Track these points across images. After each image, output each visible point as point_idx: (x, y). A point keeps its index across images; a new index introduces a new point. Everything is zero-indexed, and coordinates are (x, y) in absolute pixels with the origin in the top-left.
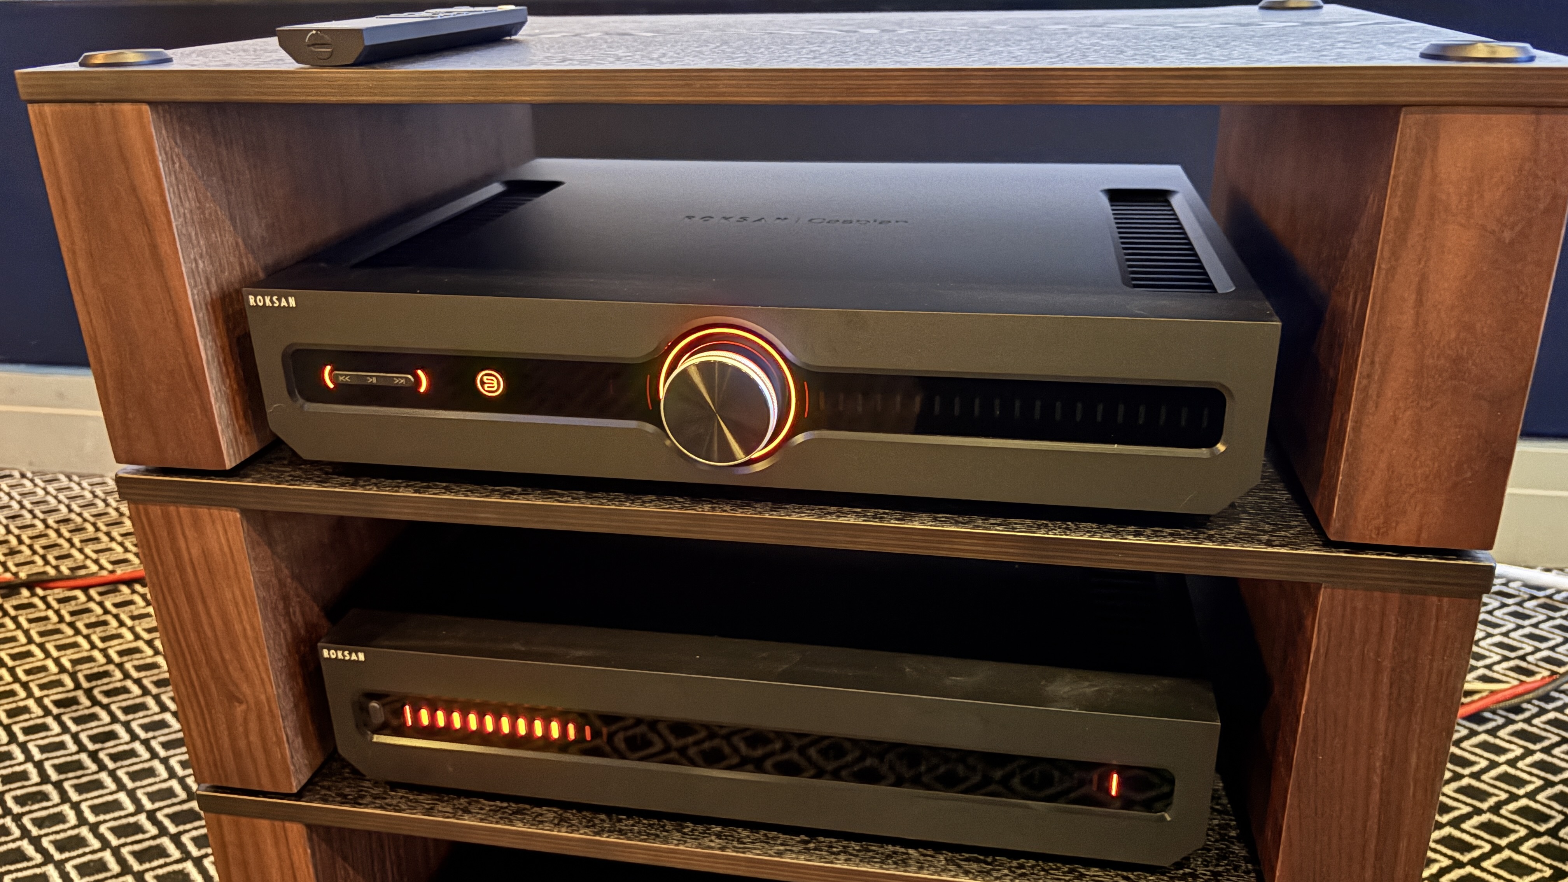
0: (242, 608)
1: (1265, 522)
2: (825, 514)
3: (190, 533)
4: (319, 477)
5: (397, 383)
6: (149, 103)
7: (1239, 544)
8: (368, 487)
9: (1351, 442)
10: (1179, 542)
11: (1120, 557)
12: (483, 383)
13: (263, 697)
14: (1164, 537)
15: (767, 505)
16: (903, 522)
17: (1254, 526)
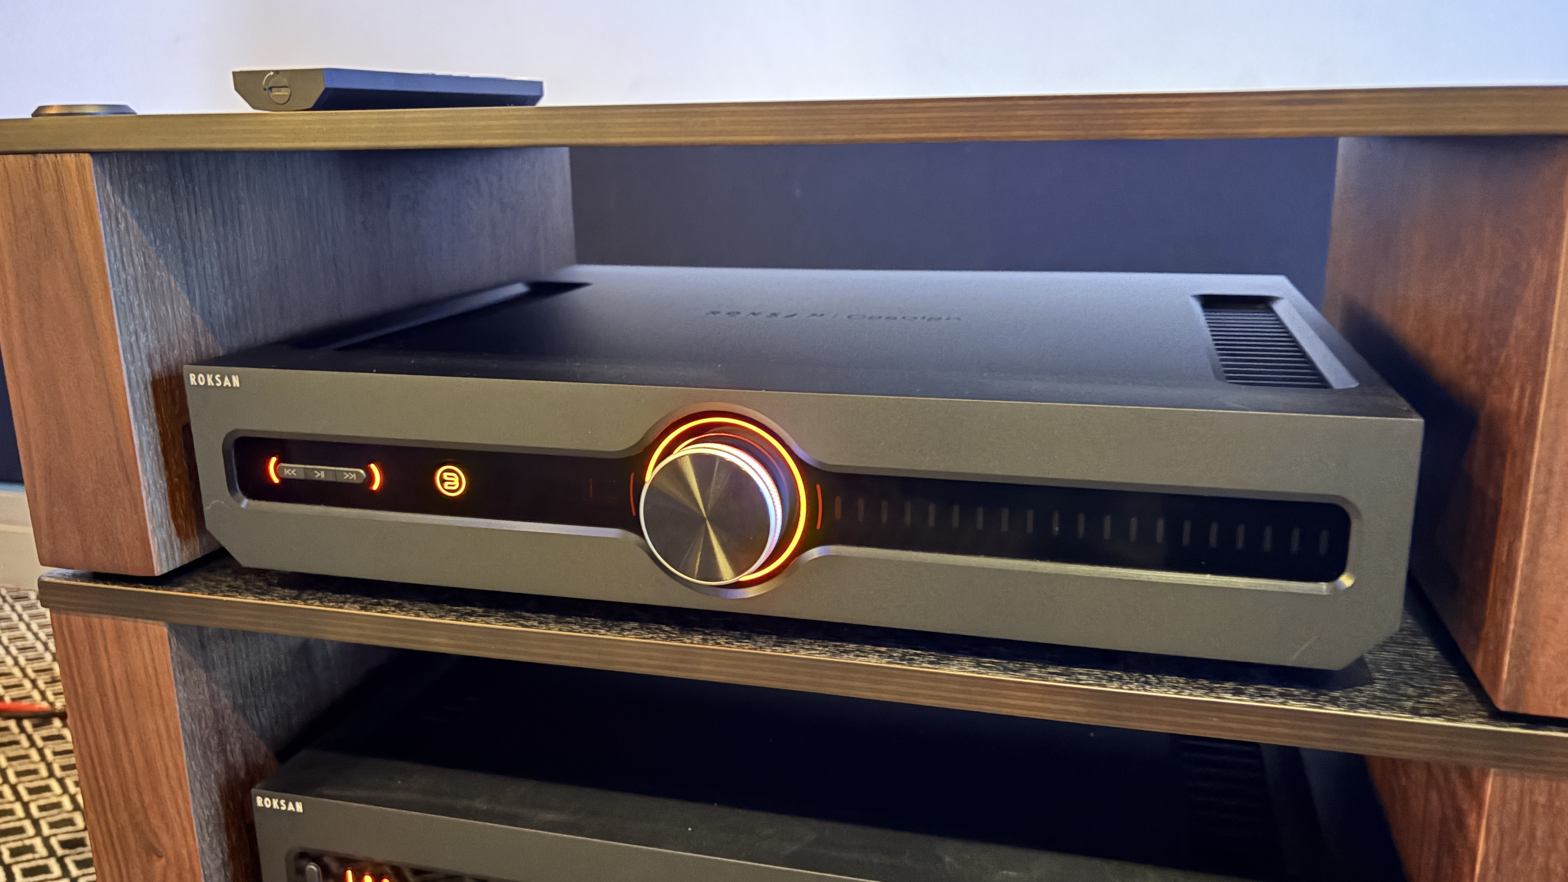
0: (165, 742)
1: (1406, 684)
2: (841, 652)
3: (113, 651)
4: (260, 588)
5: (348, 478)
6: (92, 153)
7: (1374, 711)
8: (310, 602)
9: (1524, 579)
10: (1291, 705)
11: (1215, 721)
12: (443, 481)
13: (184, 852)
14: (1272, 697)
15: (771, 638)
16: (937, 667)
17: (1393, 687)
